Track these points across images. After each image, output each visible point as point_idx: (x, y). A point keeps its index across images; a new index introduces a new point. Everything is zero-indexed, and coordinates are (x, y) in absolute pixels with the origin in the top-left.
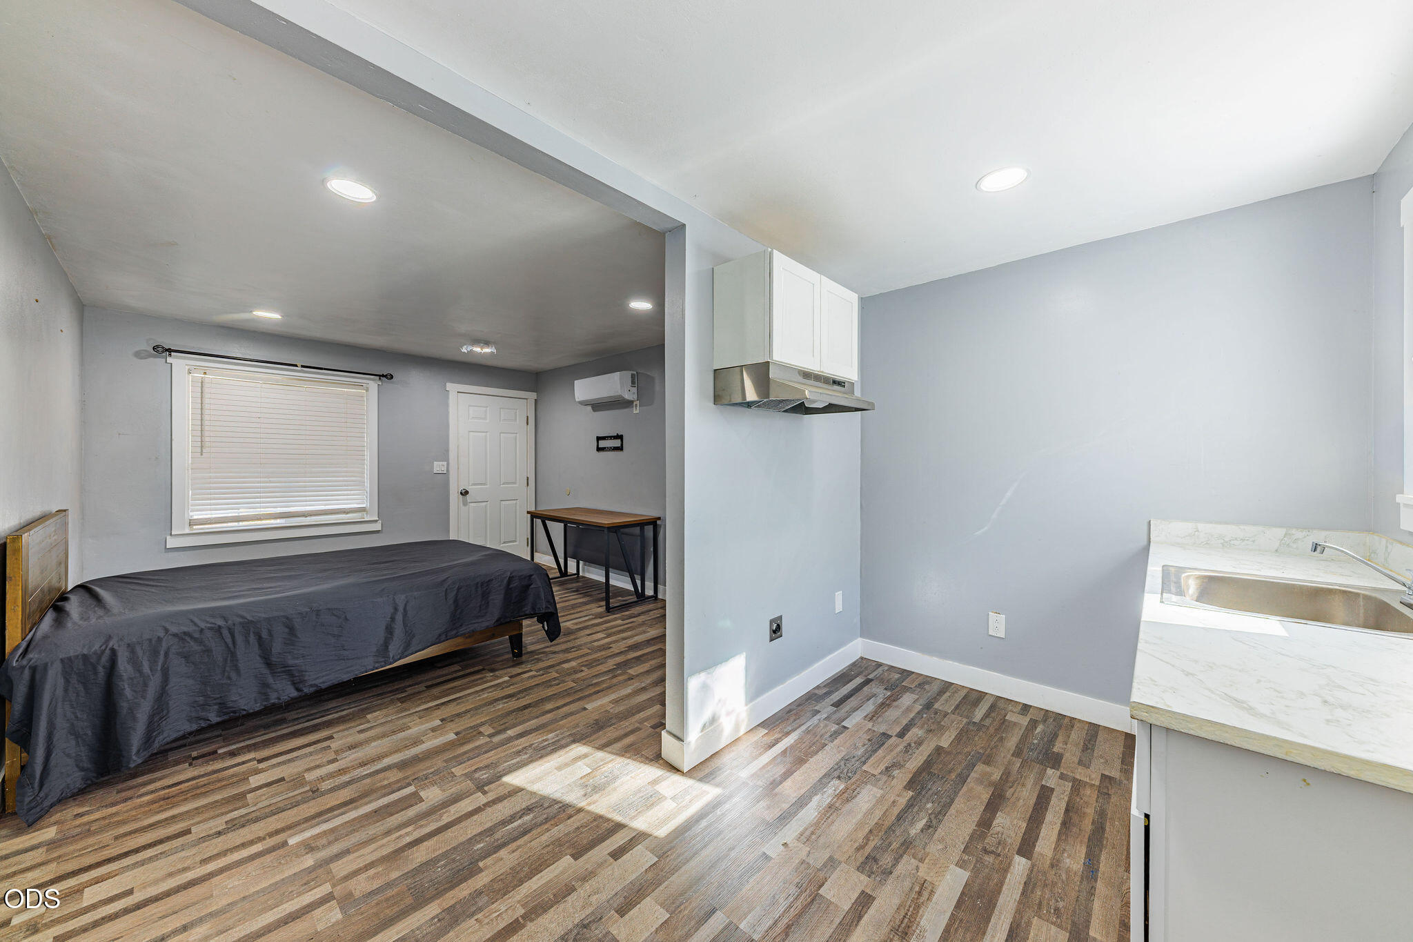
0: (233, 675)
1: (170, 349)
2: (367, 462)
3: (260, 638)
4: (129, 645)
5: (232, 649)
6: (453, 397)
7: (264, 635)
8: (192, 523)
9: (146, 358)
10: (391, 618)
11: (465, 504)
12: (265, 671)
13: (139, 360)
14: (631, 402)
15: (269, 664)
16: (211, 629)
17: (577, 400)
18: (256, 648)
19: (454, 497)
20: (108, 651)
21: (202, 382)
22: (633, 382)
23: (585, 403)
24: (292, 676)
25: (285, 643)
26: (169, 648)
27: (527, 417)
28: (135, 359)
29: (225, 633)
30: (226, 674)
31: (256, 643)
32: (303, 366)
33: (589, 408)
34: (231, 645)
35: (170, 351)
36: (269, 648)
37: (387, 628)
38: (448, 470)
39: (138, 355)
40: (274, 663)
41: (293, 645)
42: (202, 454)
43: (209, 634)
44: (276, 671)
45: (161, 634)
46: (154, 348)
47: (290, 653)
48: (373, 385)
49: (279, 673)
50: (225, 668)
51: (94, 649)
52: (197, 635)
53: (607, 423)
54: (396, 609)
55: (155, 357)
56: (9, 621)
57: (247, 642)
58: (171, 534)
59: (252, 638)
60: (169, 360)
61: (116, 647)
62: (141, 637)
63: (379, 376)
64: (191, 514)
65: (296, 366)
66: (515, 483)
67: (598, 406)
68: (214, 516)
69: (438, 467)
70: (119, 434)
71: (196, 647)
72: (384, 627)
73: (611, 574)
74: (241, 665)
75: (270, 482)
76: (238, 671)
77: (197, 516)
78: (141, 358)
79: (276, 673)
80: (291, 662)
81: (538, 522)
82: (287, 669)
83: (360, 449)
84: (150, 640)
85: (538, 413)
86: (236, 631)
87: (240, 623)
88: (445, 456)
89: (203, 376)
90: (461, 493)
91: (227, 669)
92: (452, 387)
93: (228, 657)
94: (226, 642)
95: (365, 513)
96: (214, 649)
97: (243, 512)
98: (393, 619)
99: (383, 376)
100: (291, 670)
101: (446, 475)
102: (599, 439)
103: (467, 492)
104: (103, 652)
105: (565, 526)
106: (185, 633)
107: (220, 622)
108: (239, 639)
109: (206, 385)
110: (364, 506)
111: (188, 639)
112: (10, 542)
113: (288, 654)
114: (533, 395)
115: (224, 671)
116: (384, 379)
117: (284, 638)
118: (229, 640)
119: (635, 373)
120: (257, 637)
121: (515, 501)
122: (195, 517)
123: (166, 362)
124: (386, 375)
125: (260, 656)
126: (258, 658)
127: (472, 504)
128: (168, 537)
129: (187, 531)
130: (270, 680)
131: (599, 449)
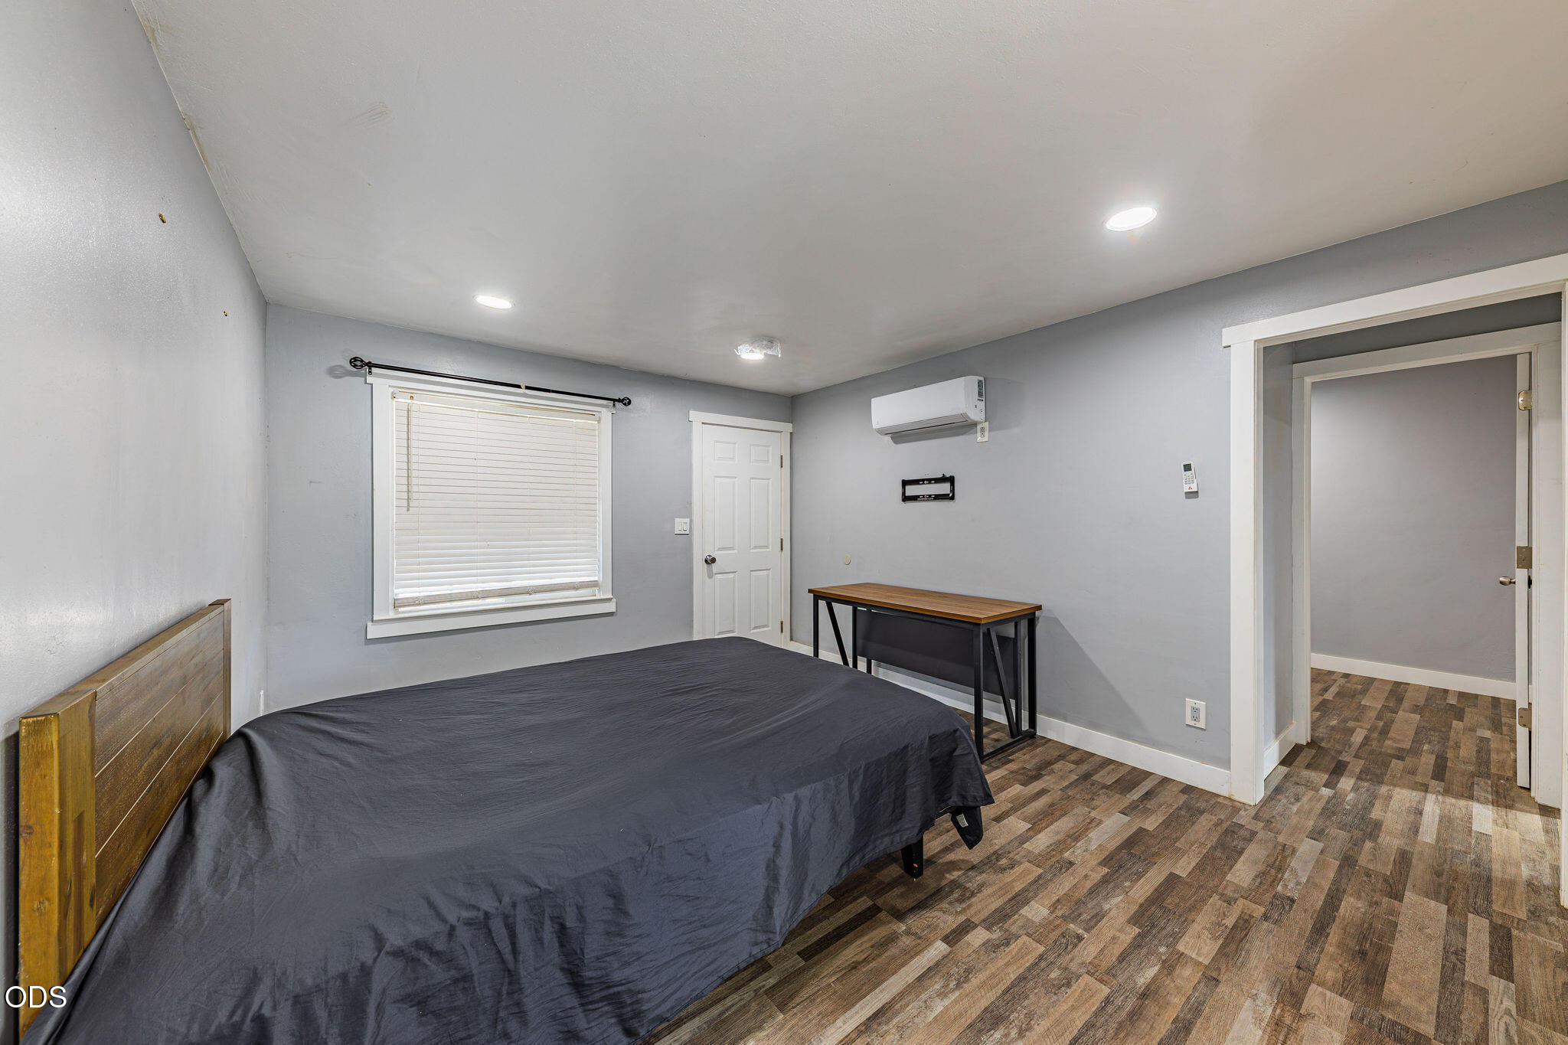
0: (513, 1026)
1: (370, 363)
2: (600, 518)
3: (562, 930)
4: (296, 999)
5: (511, 966)
6: (697, 427)
7: (571, 922)
8: (397, 604)
9: (340, 377)
10: (774, 846)
11: (711, 576)
12: (571, 1001)
13: (333, 379)
14: (974, 425)
15: (578, 985)
16: (469, 923)
17: (875, 426)
18: (554, 954)
19: (699, 566)
20: (248, 1026)
21: (408, 410)
22: (980, 394)
23: (883, 432)
24: (621, 1005)
25: (608, 933)
26: (384, 991)
27: (782, 456)
28: (328, 378)
29: (498, 927)
30: (500, 1027)
31: (555, 940)
32: (527, 388)
33: (888, 438)
34: (508, 957)
35: (370, 365)
36: (579, 951)
37: (768, 866)
38: (691, 529)
39: (334, 372)
40: (587, 982)
41: (620, 935)
42: (408, 510)
43: (464, 935)
44: (590, 999)
45: (367, 955)
46: (351, 362)
47: (614, 953)
48: (606, 413)
49: (597, 1001)
50: (497, 1013)
51: (216, 1023)
52: (440, 945)
53: (924, 458)
54: (782, 827)
55: (352, 374)
56: (29, 939)
57: (539, 941)
58: (372, 621)
59: (549, 931)
60: (370, 379)
61: (266, 1012)
62: (325, 971)
63: (614, 400)
64: (396, 591)
65: (519, 387)
66: (767, 547)
67: (900, 435)
68: (423, 594)
69: (680, 525)
70: (311, 482)
71: (438, 973)
72: (764, 866)
73: (985, 702)
74: (529, 1003)
75: (488, 547)
76: (521, 1014)
77: (403, 593)
78: (337, 377)
79: (591, 1003)
80: (617, 976)
81: (822, 604)
82: (612, 991)
83: (592, 501)
84: (344, 977)
85: (794, 449)
86: (518, 919)
87: (527, 899)
88: (687, 512)
89: (409, 401)
90: (706, 561)
91: (502, 1014)
92: (697, 416)
93: (502, 984)
94: (499, 952)
95: (597, 589)
96: (475, 972)
97: (456, 589)
98: (777, 847)
99: (619, 401)
100: (619, 993)
101: (687, 536)
102: (905, 483)
103: (713, 560)
104: (236, 1028)
105: (855, 611)
106: (419, 945)
107: (488, 903)
108: (524, 937)
109: (413, 414)
110: (596, 579)
111: (424, 957)
112: (29, 734)
113: (611, 957)
114: (788, 427)
115: (496, 1021)
116: (619, 405)
117: (605, 922)
118: (505, 946)
119: (982, 379)
120: (556, 926)
121: (766, 573)
122: (401, 596)
123: (366, 383)
124: (623, 400)
125: (562, 969)
126: (559, 974)
127: (719, 576)
128: (370, 624)
129: (391, 615)
130: (581, 1022)
131: (906, 499)
